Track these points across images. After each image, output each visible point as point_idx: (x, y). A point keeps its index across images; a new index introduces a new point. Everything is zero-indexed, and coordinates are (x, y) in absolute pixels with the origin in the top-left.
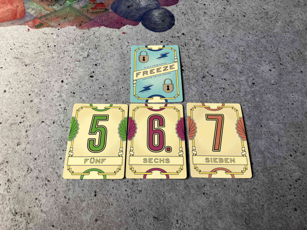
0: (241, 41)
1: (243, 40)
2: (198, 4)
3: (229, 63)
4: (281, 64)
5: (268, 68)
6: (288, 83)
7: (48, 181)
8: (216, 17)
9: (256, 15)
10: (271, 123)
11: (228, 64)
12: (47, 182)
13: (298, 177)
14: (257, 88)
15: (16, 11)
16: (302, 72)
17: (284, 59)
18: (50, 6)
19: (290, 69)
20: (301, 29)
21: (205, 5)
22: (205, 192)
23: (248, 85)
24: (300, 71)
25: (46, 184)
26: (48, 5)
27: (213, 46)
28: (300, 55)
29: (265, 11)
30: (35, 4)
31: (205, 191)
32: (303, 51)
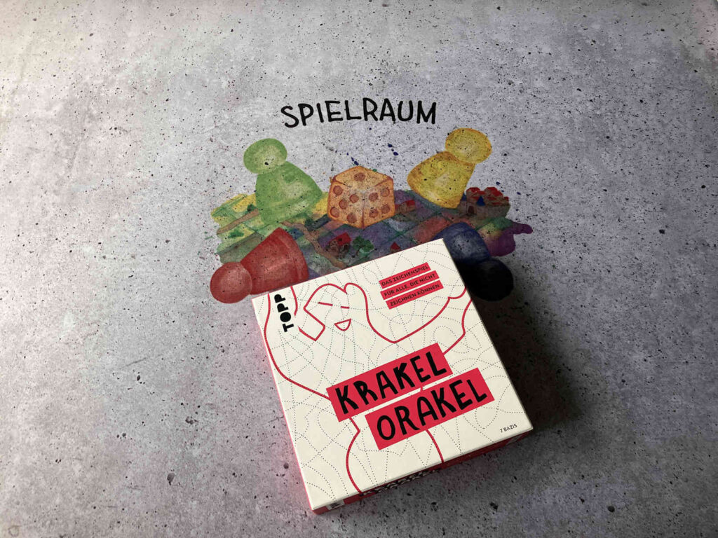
0: (606, 314)
1: (608, 312)
2: (543, 250)
3: (591, 350)
4: (659, 350)
5: (643, 356)
6: (668, 379)
7: (387, 516)
8: (570, 273)
9: (626, 270)
10: (647, 439)
11: (589, 351)
12: (386, 518)
13: (678, 511)
14: (628, 388)
15: (295, 267)
16: (687, 362)
17: (664, 342)
18: (339, 259)
19: (672, 358)
20: (688, 292)
21: (553, 252)
22: (570, 530)
23: (617, 384)
24: (684, 361)
25: (385, 521)
26: (337, 257)
27: (569, 323)
28: (685, 336)
29: (639, 262)
30: (318, 256)
31: (570, 528)
32: (689, 330)
